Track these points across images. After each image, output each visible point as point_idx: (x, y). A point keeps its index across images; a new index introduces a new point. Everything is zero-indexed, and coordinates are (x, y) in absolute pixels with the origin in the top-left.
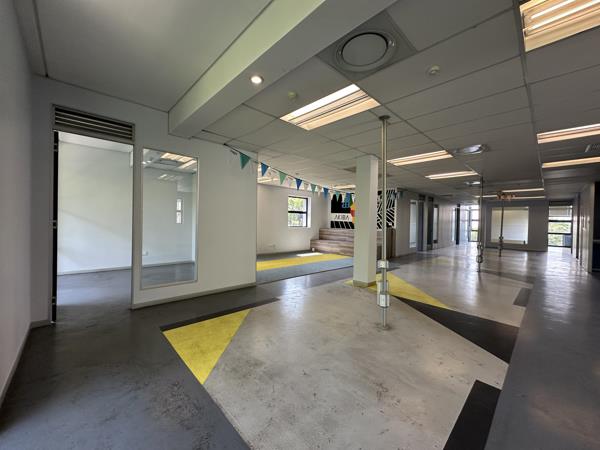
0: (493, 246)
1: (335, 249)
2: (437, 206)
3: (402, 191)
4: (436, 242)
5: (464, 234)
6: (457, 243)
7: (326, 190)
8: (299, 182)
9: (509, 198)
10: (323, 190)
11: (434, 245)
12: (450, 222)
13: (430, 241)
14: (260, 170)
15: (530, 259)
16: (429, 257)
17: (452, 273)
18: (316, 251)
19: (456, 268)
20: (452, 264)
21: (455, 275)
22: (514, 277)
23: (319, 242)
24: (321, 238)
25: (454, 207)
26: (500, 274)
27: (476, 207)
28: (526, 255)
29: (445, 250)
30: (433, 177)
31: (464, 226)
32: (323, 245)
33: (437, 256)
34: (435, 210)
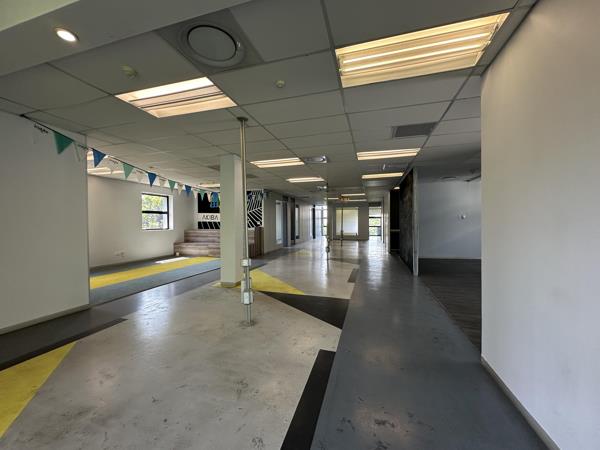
0: (336, 238)
1: (203, 252)
2: (298, 206)
3: (268, 192)
4: (298, 237)
5: (318, 230)
6: (314, 237)
7: (188, 188)
8: (152, 177)
9: (346, 200)
10: (184, 188)
11: (297, 240)
12: (308, 220)
13: (293, 237)
14: (91, 158)
15: (360, 247)
16: (293, 251)
17: (310, 263)
18: (181, 255)
19: (314, 259)
20: (311, 255)
21: (313, 264)
22: (350, 261)
23: (184, 245)
24: (187, 241)
25: (311, 207)
26: (342, 260)
27: (325, 207)
28: (357, 243)
29: (305, 244)
30: (292, 180)
31: (318, 223)
32: (190, 249)
33: (299, 249)
34: (297, 209)
